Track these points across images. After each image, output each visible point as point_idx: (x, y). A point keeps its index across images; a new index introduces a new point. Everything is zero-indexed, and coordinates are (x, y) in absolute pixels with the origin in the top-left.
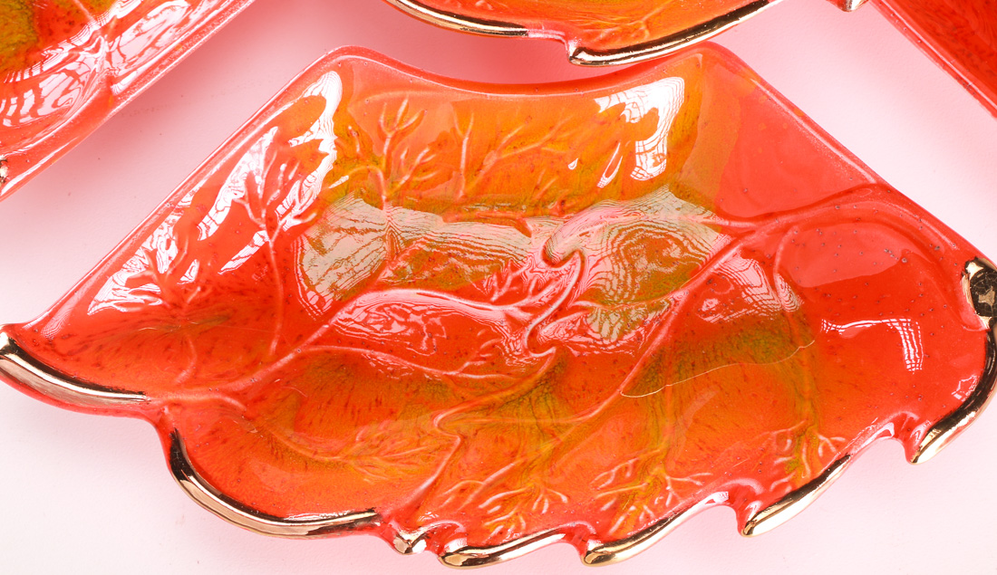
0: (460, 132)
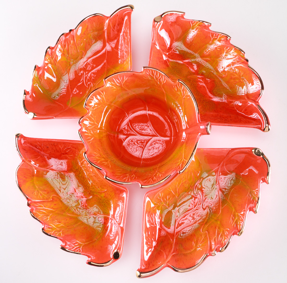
0: (170, 191)
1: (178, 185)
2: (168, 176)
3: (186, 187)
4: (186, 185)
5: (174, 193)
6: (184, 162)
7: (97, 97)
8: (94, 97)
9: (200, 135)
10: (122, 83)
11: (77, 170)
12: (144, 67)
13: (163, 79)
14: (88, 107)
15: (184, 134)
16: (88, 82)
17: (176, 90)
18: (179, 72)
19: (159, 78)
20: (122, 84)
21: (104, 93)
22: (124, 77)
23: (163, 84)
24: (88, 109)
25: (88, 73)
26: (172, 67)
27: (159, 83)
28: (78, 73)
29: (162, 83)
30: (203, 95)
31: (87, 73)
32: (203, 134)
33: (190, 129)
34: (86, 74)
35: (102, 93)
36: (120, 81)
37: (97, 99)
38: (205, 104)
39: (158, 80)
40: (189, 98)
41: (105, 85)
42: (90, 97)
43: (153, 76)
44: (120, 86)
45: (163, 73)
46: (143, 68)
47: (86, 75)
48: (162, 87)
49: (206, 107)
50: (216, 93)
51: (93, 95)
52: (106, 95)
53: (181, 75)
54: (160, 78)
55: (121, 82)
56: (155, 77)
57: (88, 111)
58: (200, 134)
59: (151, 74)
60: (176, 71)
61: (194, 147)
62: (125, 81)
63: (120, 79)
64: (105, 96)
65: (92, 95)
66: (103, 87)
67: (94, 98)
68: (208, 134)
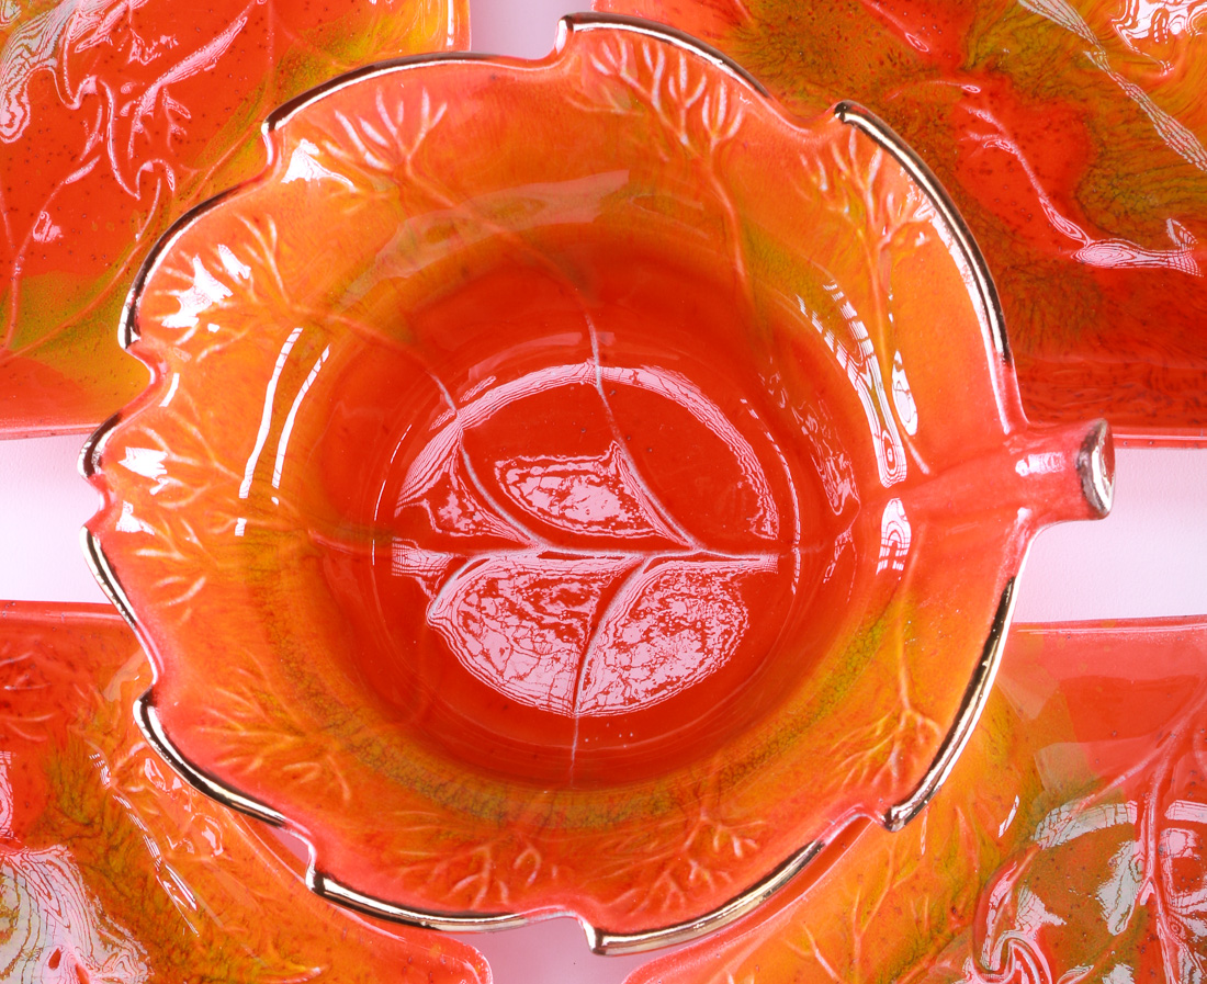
0: (806, 953)
1: (859, 909)
2: (805, 853)
3: (918, 922)
4: (922, 903)
5: (833, 966)
6: (921, 741)
7: (219, 262)
8: (197, 264)
9: (1032, 525)
10: (402, 148)
11: (89, 824)
12: (571, 20)
13: (722, 107)
14: (155, 344)
15: (894, 521)
16: (141, 156)
17: (824, 187)
18: (819, 61)
19: (689, 103)
20: (409, 157)
21: (273, 227)
22: (419, 100)
23: (721, 147)
24: (152, 359)
25: (139, 92)
26: (769, 25)
27: (684, 139)
28: (64, 93)
29: (715, 139)
30: (1008, 229)
31: (126, 88)
32: (1052, 513)
33: (944, 479)
34: (121, 100)
35: (256, 233)
36: (393, 130)
37: (223, 277)
38: (1022, 295)
39: (683, 113)
40: (926, 245)
41: (277, 170)
42: (166, 263)
43: (642, 90)
44: (389, 175)
45: (716, 62)
46: (563, 24)
47: (125, 109)
48: (708, 166)
49: (1037, 317)
50: (1106, 209)
51: (190, 247)
52: (285, 249)
53: (838, 83)
54: (699, 103)
55: (400, 142)
56: (655, 92)
57: (157, 370)
58: (1023, 513)
59: (624, 74)
60: (795, 57)
61: (990, 618)
62: (430, 134)
63: (385, 117)
64: (278, 255)
65: (181, 245)
66: (258, 179)
67: (192, 274)
68: (1095, 512)
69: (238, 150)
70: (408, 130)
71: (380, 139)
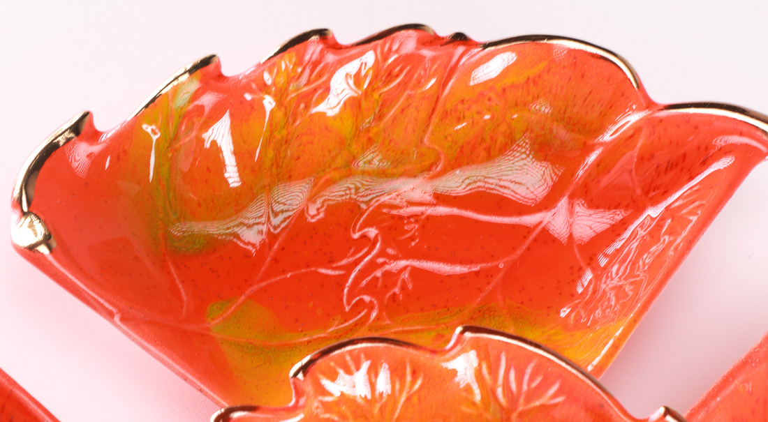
7: (376, 375)
8: (365, 365)
10: (521, 401)
12: (668, 411)
14: (309, 388)
16: (366, 290)
20: (521, 409)
21: (419, 382)
22: (552, 384)
24: (299, 394)
25: (395, 258)
28: (355, 225)
31: (390, 251)
34: (382, 253)
35: (409, 378)
36: (525, 387)
37: (373, 386)
41: (448, 356)
42: (350, 352)
44: (502, 408)
46: (662, 410)
47: (380, 260)
51: (368, 354)
52: (415, 399)
55: (522, 397)
57: (297, 402)
62: (543, 407)
63: (527, 377)
64: (409, 399)
65: (364, 350)
66: (434, 352)
67: (358, 369)
69: (422, 331)
70: (533, 394)
71: (513, 386)
